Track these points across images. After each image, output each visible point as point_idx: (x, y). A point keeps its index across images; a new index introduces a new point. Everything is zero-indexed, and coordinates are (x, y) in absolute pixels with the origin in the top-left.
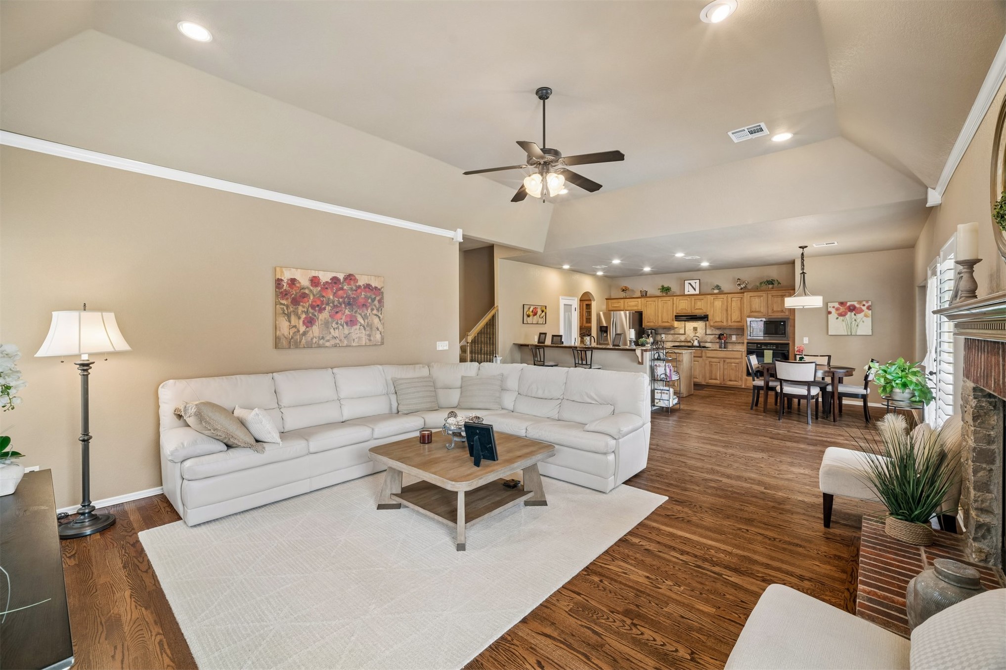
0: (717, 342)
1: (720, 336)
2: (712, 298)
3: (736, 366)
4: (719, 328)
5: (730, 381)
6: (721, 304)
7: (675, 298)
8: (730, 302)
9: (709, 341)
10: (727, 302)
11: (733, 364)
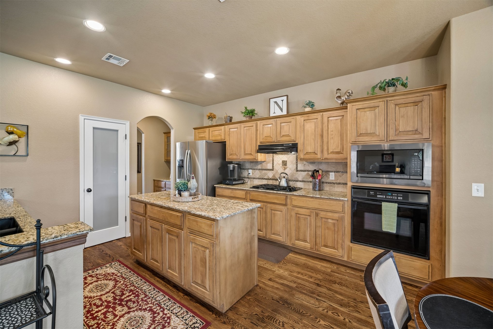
0: (311, 182)
1: (314, 173)
2: (302, 119)
3: (334, 224)
4: (313, 162)
5: (326, 246)
6: (313, 127)
7: (259, 122)
8: (326, 124)
9: (300, 179)
10: (323, 123)
11: (330, 221)
